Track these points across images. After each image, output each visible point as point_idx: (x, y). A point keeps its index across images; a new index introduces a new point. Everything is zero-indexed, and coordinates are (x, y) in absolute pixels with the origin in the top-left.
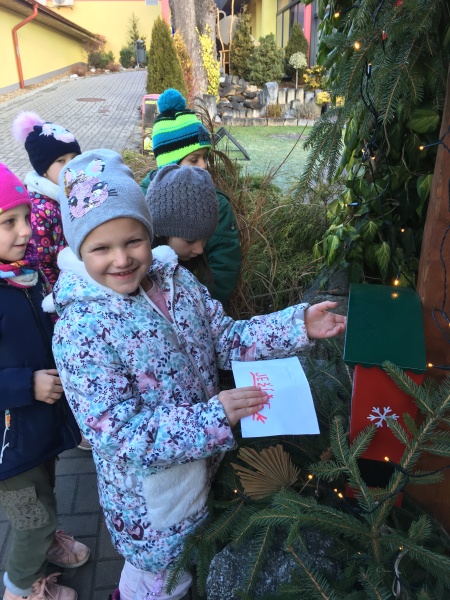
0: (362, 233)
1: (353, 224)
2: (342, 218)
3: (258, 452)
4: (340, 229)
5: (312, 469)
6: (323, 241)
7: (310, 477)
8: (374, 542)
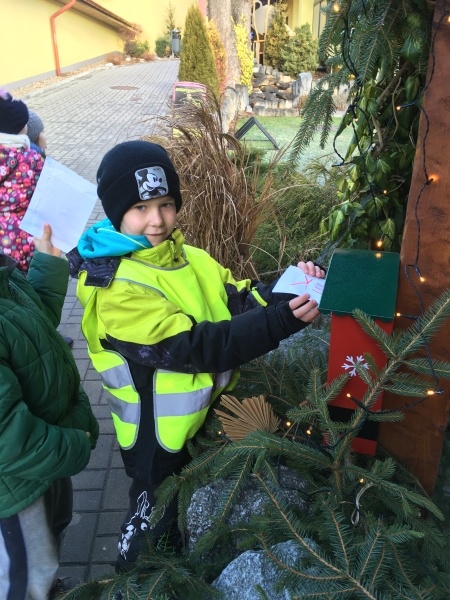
0: (367, 209)
1: (358, 200)
2: (349, 194)
3: (240, 401)
4: (346, 204)
5: (289, 414)
6: (330, 217)
7: (288, 424)
8: (336, 473)
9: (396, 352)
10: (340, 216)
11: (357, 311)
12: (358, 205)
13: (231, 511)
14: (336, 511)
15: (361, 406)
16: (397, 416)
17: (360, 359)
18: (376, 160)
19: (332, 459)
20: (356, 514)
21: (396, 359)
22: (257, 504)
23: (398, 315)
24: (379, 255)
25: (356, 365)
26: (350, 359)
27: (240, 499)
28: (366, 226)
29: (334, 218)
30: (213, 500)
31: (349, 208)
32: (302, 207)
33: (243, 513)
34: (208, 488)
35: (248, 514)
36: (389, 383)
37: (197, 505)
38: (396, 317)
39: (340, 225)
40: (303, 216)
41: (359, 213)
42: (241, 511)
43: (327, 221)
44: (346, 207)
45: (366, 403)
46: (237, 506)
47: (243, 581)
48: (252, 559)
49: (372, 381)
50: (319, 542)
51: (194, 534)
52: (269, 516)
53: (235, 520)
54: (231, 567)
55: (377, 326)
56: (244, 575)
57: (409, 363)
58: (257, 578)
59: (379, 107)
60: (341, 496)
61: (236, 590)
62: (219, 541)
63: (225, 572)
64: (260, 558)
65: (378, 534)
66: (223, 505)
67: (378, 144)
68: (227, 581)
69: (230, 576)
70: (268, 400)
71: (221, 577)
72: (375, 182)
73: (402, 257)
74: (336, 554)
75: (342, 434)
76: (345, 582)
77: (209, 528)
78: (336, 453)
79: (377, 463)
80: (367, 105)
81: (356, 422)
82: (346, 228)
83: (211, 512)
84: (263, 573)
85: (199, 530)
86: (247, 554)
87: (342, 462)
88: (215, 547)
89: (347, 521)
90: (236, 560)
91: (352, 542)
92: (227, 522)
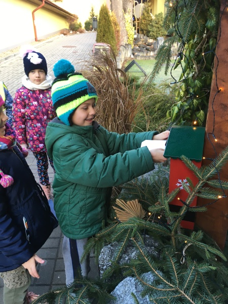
1: (186, 101)
2: (181, 98)
3: (126, 202)
4: (179, 103)
5: (150, 209)
6: (171, 110)
7: (150, 214)
8: (173, 238)
9: (203, 177)
10: (176, 109)
11: (183, 156)
12: (185, 104)
13: (120, 258)
14: (173, 257)
15: (185, 204)
16: (203, 209)
17: (185, 181)
18: (194, 81)
19: (171, 231)
20: (183, 259)
21: (203, 180)
22: (134, 254)
23: (204, 158)
24: (195, 128)
25: (183, 184)
26: (180, 181)
27: (125, 252)
28: (190, 114)
29: (173, 111)
30: (112, 252)
31: (181, 105)
32: (158, 105)
33: (127, 258)
34: (109, 246)
35: (129, 259)
36: (199, 192)
37: (104, 254)
38: (203, 159)
39: (177, 114)
40: (158, 109)
41: (186, 108)
42: (125, 257)
43: (170, 112)
44: (180, 105)
45: (187, 203)
46: (124, 255)
47: (126, 292)
48: (130, 281)
49: (191, 191)
50: (163, 272)
51: (102, 269)
52: (140, 260)
53: (122, 262)
54: (120, 285)
55: (193, 164)
56: (126, 289)
57: (209, 182)
58: (133, 290)
59: (195, 54)
60: (175, 249)
61: (122, 296)
62: (114, 273)
63: (117, 287)
64: (134, 280)
65: (193, 268)
66: (117, 255)
67: (195, 73)
68: (118, 292)
69: (120, 289)
70: (139, 202)
71: (115, 290)
72: (194, 92)
73: (206, 129)
74: (172, 278)
75: (175, 218)
76: (176, 292)
77: (110, 266)
78: (173, 228)
79: (194, 233)
80: (190, 53)
81: (182, 213)
82: (179, 116)
83: (111, 258)
84: (136, 288)
85: (105, 267)
86: (128, 278)
87: (176, 232)
88: (113, 275)
89: (178, 262)
90: (123, 282)
91: (180, 272)
92: (118, 263)
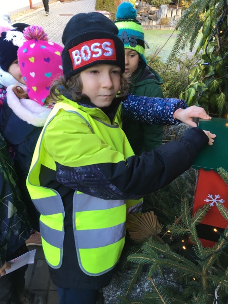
0: (209, 87)
1: (204, 82)
2: (198, 79)
5: (169, 227)
6: (186, 92)
8: (203, 278)
10: (193, 92)
11: (221, 169)
12: (204, 85)
17: (217, 197)
26: (211, 196)
29: (189, 93)
39: (194, 97)
43: (184, 94)
44: (197, 86)
53: (133, 294)
59: (218, 23)
67: (216, 47)
80: (211, 22)
81: (219, 247)
